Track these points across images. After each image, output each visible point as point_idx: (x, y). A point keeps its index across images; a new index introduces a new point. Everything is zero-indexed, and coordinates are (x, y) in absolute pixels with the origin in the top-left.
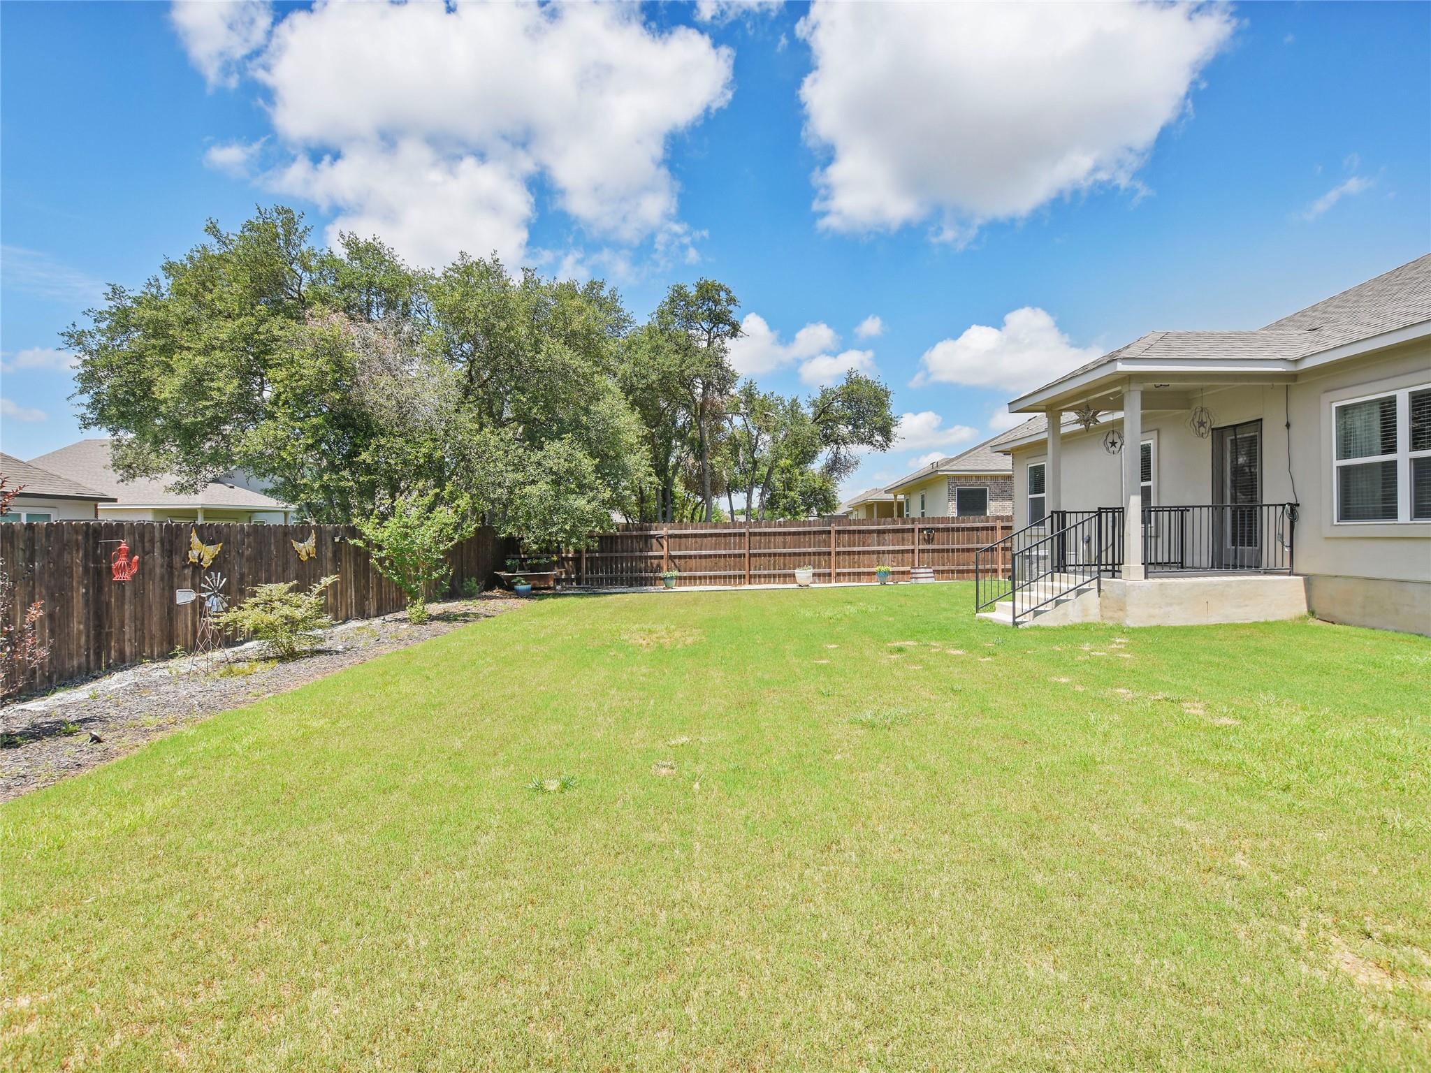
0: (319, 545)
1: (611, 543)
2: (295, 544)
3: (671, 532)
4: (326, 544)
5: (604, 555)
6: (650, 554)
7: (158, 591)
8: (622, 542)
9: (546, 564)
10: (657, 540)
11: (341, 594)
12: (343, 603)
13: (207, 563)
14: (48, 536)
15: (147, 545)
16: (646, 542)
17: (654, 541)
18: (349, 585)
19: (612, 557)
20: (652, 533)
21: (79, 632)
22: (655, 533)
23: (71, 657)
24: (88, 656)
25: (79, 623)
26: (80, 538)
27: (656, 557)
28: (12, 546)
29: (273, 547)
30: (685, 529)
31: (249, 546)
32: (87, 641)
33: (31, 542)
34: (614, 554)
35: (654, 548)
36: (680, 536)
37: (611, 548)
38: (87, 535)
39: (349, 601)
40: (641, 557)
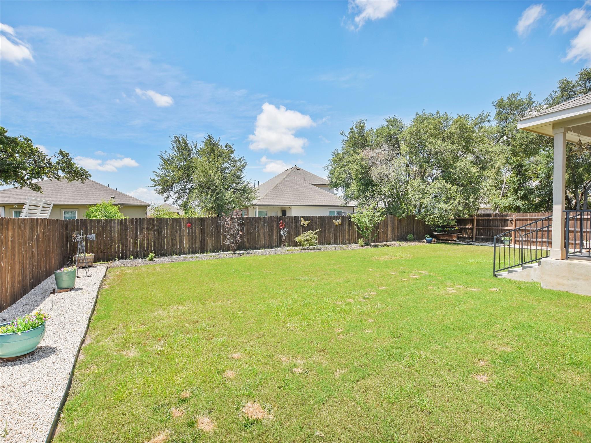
0: (342, 221)
1: (488, 222)
2: (334, 221)
3: (517, 217)
4: (346, 221)
5: (484, 227)
6: (506, 228)
7: (293, 231)
8: (493, 222)
9: (452, 230)
10: (510, 222)
11: (352, 235)
12: (353, 238)
13: (306, 225)
14: (268, 219)
15: (291, 221)
16: (505, 222)
17: (509, 222)
18: (355, 233)
19: (488, 229)
20: (507, 218)
21: (275, 238)
22: (509, 218)
23: (273, 243)
24: (277, 244)
25: (276, 237)
26: (276, 219)
27: (509, 230)
28: (261, 221)
29: (326, 222)
30: (526, 216)
31: (319, 221)
32: (278, 241)
33: (265, 220)
34: (488, 227)
35: (509, 225)
36: (523, 220)
37: (488, 224)
38: (277, 219)
39: (355, 238)
40: (501, 229)
